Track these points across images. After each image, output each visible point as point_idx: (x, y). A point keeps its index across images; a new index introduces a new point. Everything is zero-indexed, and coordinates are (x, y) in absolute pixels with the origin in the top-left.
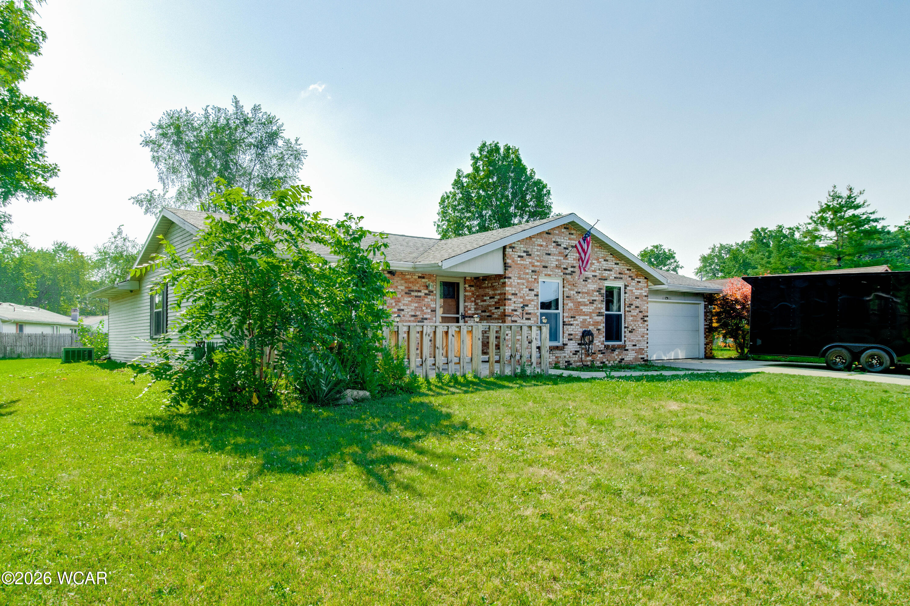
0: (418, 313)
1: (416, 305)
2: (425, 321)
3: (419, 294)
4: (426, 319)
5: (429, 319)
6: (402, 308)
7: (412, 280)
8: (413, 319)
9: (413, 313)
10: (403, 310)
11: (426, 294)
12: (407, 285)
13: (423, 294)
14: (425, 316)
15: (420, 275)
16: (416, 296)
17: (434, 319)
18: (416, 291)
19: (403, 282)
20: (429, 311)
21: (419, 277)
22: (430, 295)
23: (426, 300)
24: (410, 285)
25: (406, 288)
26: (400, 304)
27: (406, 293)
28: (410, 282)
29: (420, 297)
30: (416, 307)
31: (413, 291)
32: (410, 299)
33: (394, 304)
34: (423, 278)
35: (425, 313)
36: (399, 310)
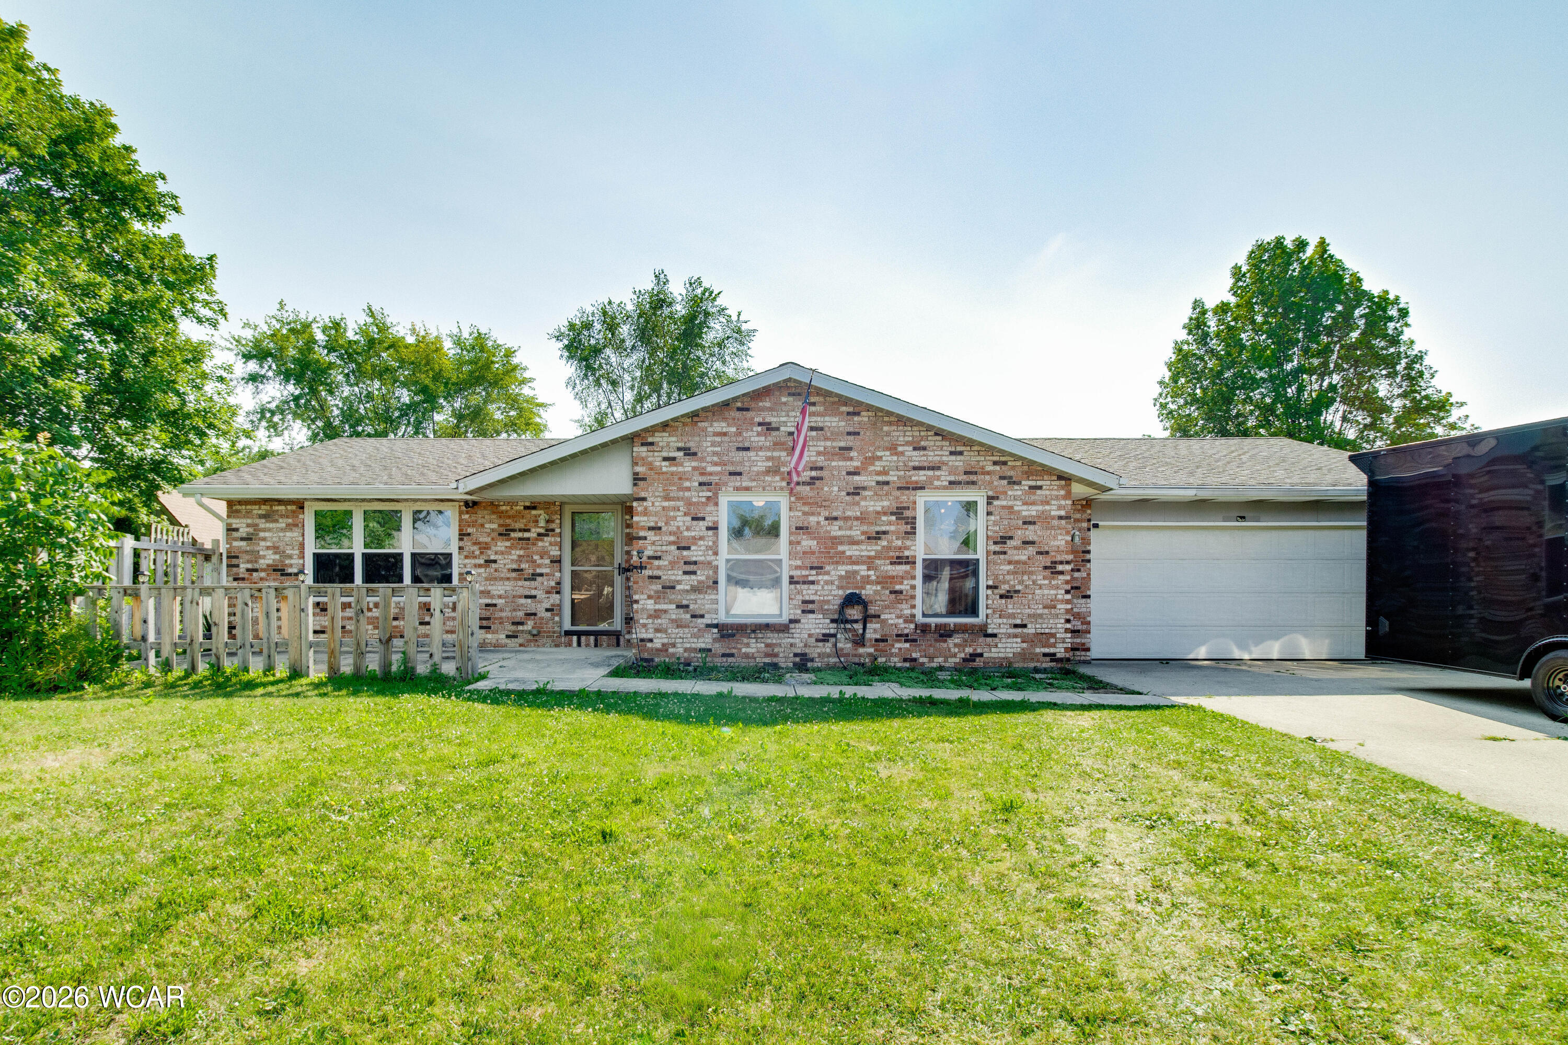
0: (523, 566)
1: (522, 553)
2: (539, 579)
3: (526, 535)
4: (541, 575)
5: (547, 575)
6: (492, 558)
7: (511, 513)
8: (514, 575)
9: (515, 566)
10: (495, 561)
11: (539, 535)
12: (501, 522)
13: (535, 535)
14: (538, 571)
15: (528, 504)
16: (520, 539)
17: (558, 574)
18: (520, 530)
19: (494, 517)
20: (547, 561)
21: (526, 508)
22: (547, 535)
23: (540, 544)
24: (508, 521)
25: (500, 525)
26: (489, 552)
27: (500, 534)
28: (509, 517)
29: (528, 539)
30: (520, 556)
31: (514, 530)
32: (508, 544)
33: (477, 553)
34: (534, 508)
35: (539, 566)
36: (486, 561)
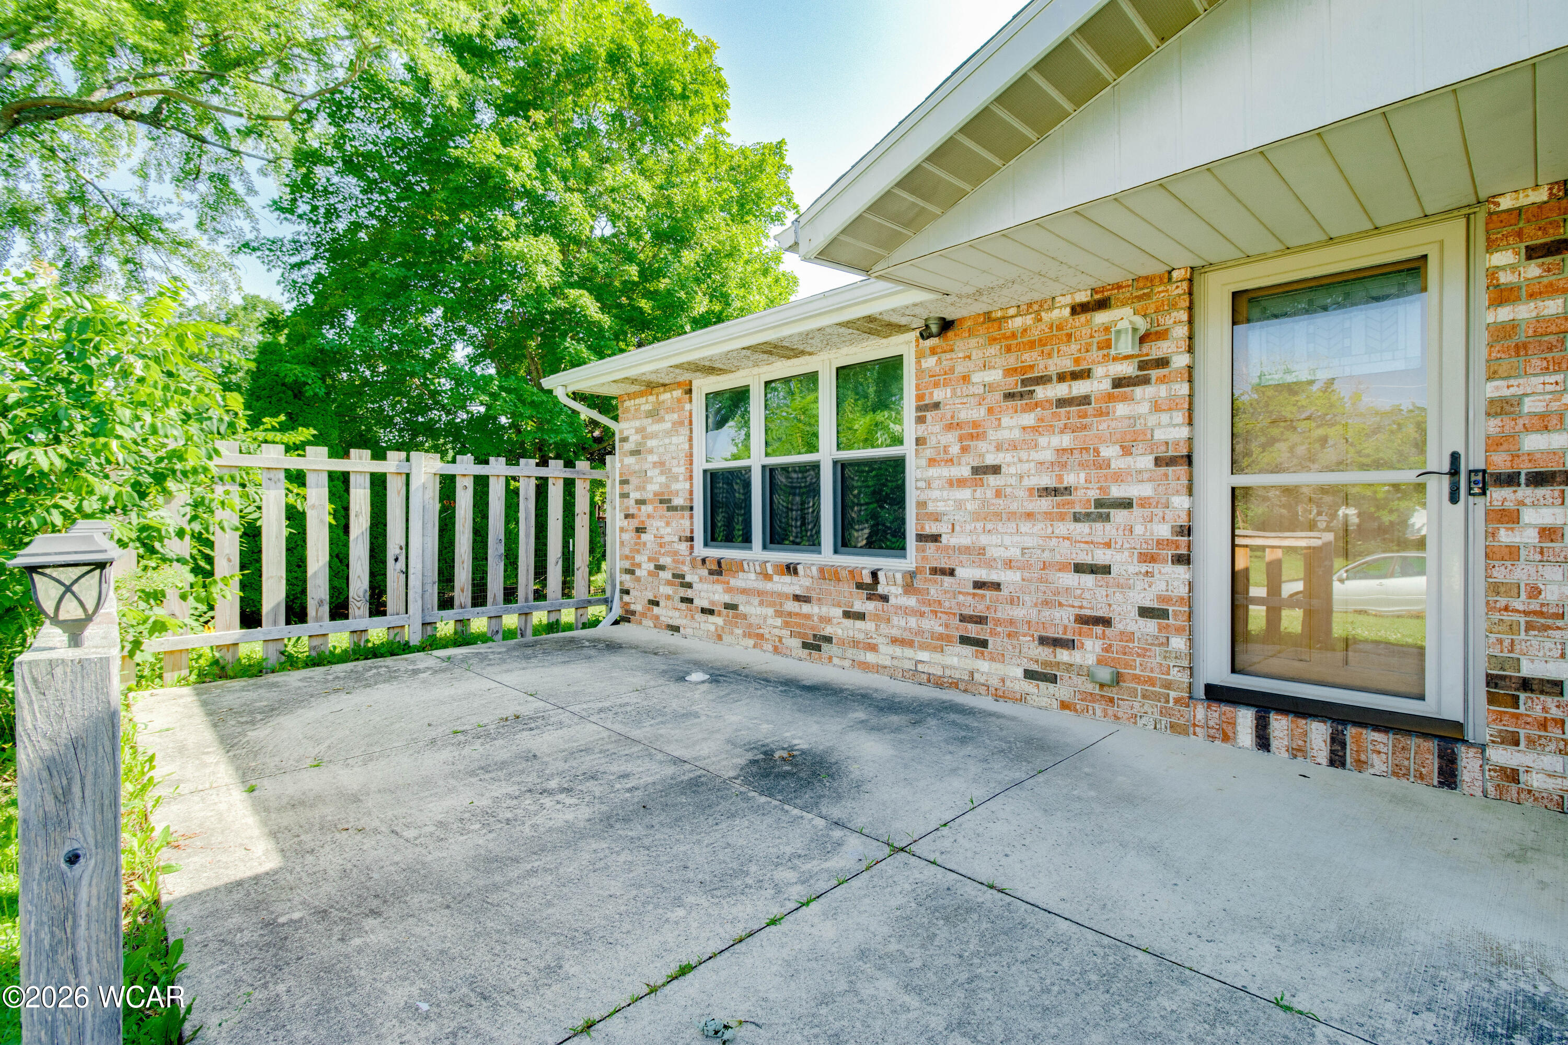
0: (1070, 479)
1: (1066, 440)
2: (1119, 515)
3: (1080, 388)
4: (1126, 504)
5: (1145, 503)
6: (990, 460)
7: (1035, 334)
8: (1045, 504)
9: (1047, 481)
10: (996, 470)
11: (1118, 383)
12: (1011, 360)
13: (1106, 385)
14: (1117, 492)
15: (1083, 297)
16: (1062, 403)
17: (1181, 502)
18: (1062, 378)
19: (993, 350)
20: (1147, 462)
21: (1078, 309)
22: (1146, 381)
23: (1121, 409)
24: (1029, 357)
25: (1009, 372)
26: (982, 446)
27: (1009, 396)
28: (1032, 345)
29: (1085, 400)
30: (1061, 451)
31: (1043, 380)
32: (1029, 419)
33: (955, 449)
34: (1102, 304)
35: (1118, 478)
36: (976, 470)
